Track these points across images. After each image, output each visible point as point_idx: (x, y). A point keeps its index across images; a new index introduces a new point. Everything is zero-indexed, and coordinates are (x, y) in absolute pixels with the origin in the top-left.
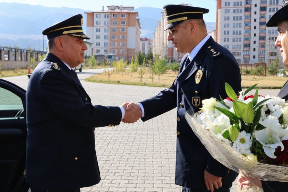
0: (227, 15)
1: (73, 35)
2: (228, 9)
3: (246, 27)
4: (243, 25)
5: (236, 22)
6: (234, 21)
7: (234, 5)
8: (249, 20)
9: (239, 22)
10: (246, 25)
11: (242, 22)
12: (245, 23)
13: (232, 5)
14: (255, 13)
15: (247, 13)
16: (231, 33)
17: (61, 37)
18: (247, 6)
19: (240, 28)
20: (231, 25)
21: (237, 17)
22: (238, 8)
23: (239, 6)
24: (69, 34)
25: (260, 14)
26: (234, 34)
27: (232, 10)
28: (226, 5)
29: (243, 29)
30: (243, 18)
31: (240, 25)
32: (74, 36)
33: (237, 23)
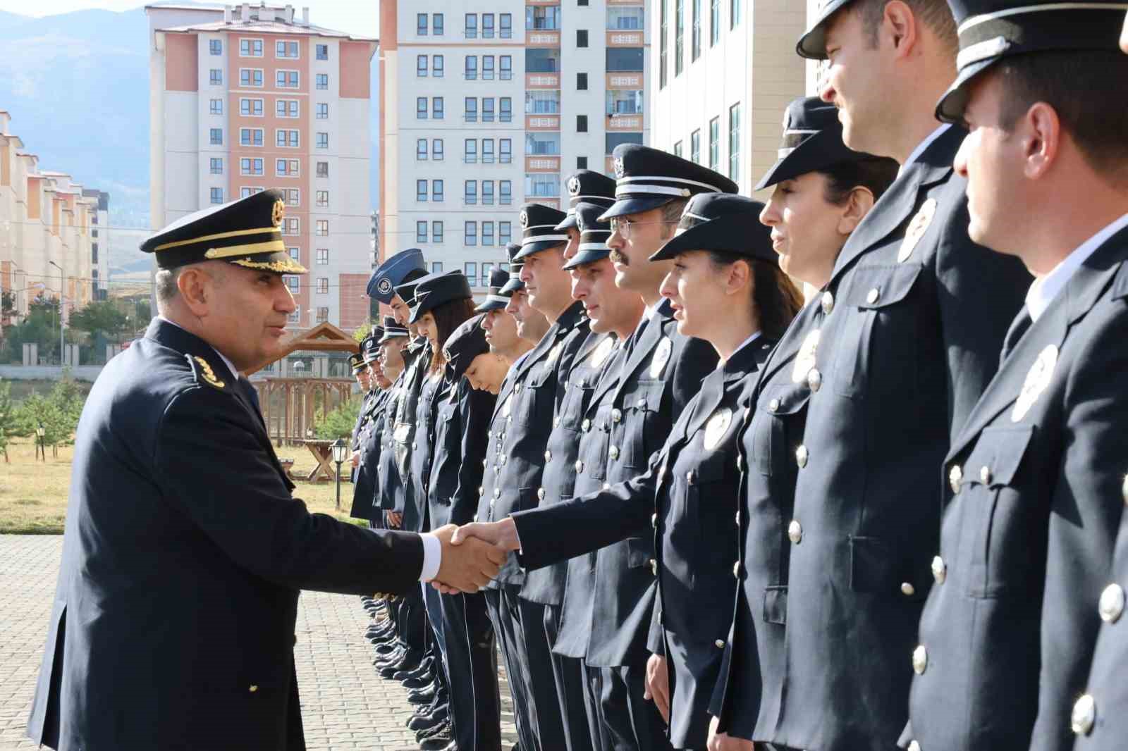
0: (431, 87)
1: (241, 262)
2: (438, 51)
3: (538, 164)
4: (521, 147)
5: (481, 130)
6: (471, 125)
7: (470, 30)
8: (550, 122)
9: (496, 130)
10: (541, 148)
11: (515, 130)
12: (529, 137)
13: (454, 29)
14: (582, 81)
15: (538, 80)
16: (454, 192)
17: (202, 266)
18: (540, 39)
19: (505, 167)
20: (454, 148)
21: (488, 101)
22: (489, 51)
23: (497, 39)
24: (227, 260)
25: (610, 90)
26: (470, 196)
27: (455, 62)
28: (422, 29)
29: (523, 173)
30: (520, 108)
31: (505, 145)
32: (245, 267)
33: (488, 135)
